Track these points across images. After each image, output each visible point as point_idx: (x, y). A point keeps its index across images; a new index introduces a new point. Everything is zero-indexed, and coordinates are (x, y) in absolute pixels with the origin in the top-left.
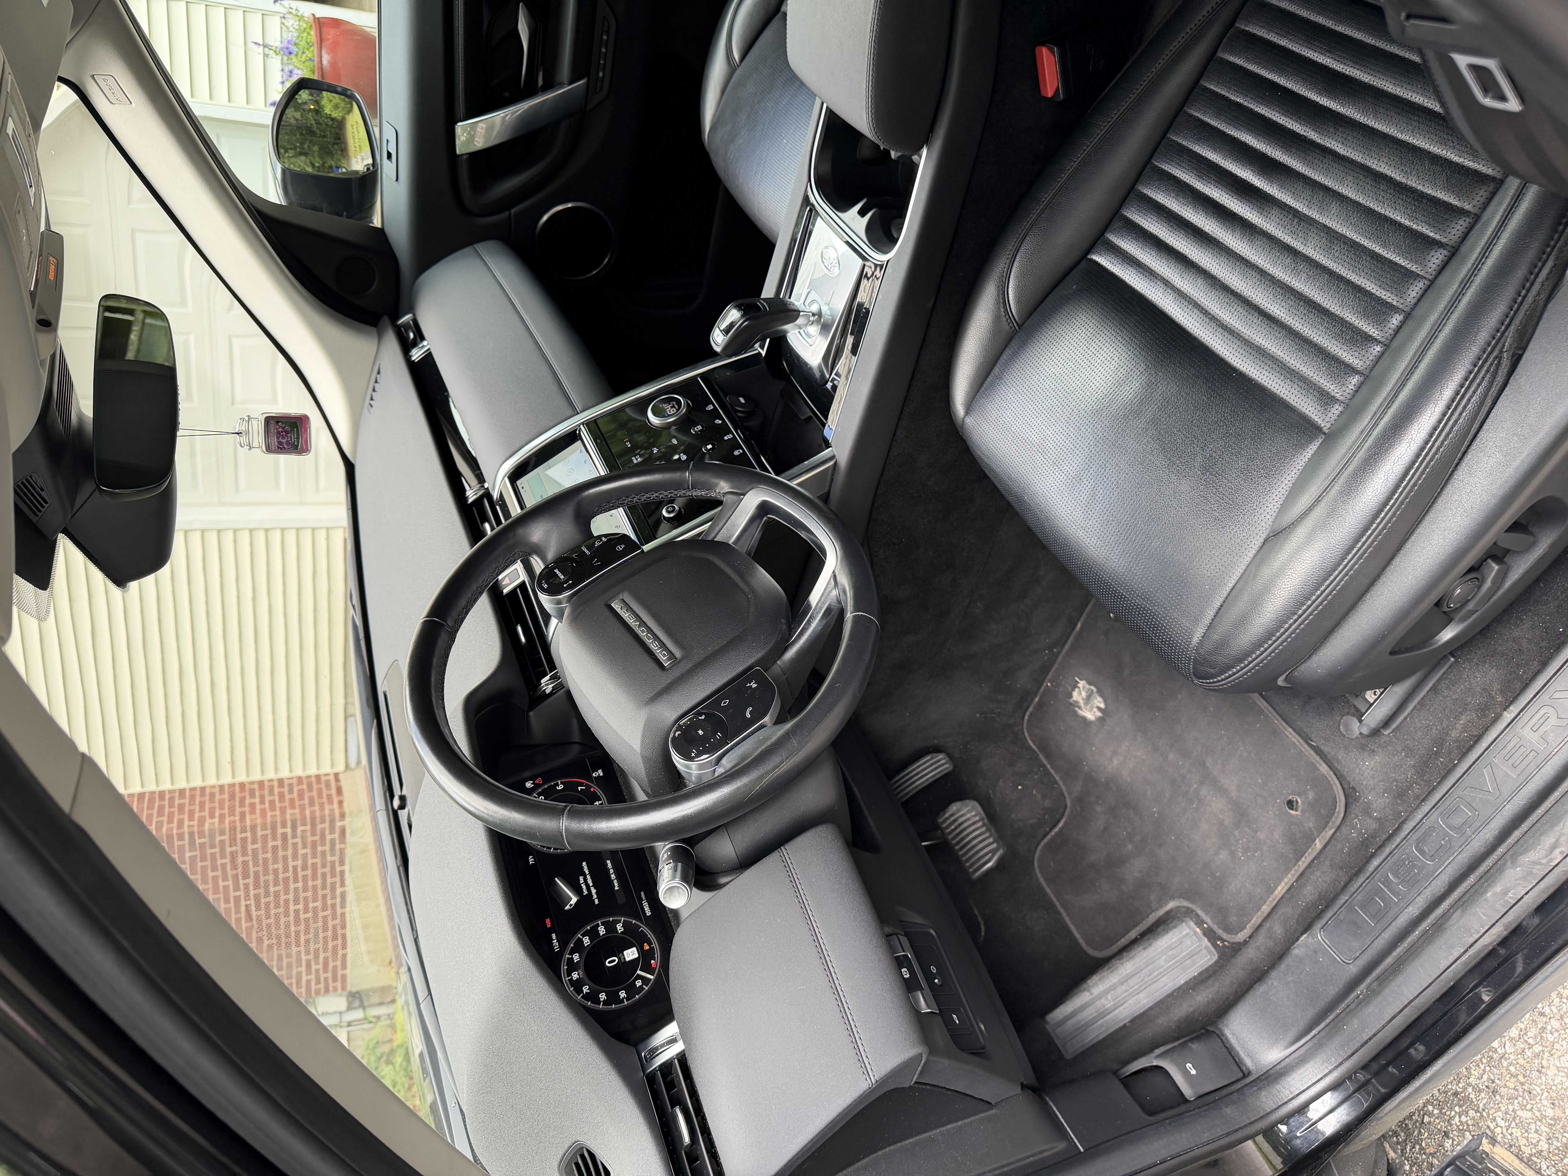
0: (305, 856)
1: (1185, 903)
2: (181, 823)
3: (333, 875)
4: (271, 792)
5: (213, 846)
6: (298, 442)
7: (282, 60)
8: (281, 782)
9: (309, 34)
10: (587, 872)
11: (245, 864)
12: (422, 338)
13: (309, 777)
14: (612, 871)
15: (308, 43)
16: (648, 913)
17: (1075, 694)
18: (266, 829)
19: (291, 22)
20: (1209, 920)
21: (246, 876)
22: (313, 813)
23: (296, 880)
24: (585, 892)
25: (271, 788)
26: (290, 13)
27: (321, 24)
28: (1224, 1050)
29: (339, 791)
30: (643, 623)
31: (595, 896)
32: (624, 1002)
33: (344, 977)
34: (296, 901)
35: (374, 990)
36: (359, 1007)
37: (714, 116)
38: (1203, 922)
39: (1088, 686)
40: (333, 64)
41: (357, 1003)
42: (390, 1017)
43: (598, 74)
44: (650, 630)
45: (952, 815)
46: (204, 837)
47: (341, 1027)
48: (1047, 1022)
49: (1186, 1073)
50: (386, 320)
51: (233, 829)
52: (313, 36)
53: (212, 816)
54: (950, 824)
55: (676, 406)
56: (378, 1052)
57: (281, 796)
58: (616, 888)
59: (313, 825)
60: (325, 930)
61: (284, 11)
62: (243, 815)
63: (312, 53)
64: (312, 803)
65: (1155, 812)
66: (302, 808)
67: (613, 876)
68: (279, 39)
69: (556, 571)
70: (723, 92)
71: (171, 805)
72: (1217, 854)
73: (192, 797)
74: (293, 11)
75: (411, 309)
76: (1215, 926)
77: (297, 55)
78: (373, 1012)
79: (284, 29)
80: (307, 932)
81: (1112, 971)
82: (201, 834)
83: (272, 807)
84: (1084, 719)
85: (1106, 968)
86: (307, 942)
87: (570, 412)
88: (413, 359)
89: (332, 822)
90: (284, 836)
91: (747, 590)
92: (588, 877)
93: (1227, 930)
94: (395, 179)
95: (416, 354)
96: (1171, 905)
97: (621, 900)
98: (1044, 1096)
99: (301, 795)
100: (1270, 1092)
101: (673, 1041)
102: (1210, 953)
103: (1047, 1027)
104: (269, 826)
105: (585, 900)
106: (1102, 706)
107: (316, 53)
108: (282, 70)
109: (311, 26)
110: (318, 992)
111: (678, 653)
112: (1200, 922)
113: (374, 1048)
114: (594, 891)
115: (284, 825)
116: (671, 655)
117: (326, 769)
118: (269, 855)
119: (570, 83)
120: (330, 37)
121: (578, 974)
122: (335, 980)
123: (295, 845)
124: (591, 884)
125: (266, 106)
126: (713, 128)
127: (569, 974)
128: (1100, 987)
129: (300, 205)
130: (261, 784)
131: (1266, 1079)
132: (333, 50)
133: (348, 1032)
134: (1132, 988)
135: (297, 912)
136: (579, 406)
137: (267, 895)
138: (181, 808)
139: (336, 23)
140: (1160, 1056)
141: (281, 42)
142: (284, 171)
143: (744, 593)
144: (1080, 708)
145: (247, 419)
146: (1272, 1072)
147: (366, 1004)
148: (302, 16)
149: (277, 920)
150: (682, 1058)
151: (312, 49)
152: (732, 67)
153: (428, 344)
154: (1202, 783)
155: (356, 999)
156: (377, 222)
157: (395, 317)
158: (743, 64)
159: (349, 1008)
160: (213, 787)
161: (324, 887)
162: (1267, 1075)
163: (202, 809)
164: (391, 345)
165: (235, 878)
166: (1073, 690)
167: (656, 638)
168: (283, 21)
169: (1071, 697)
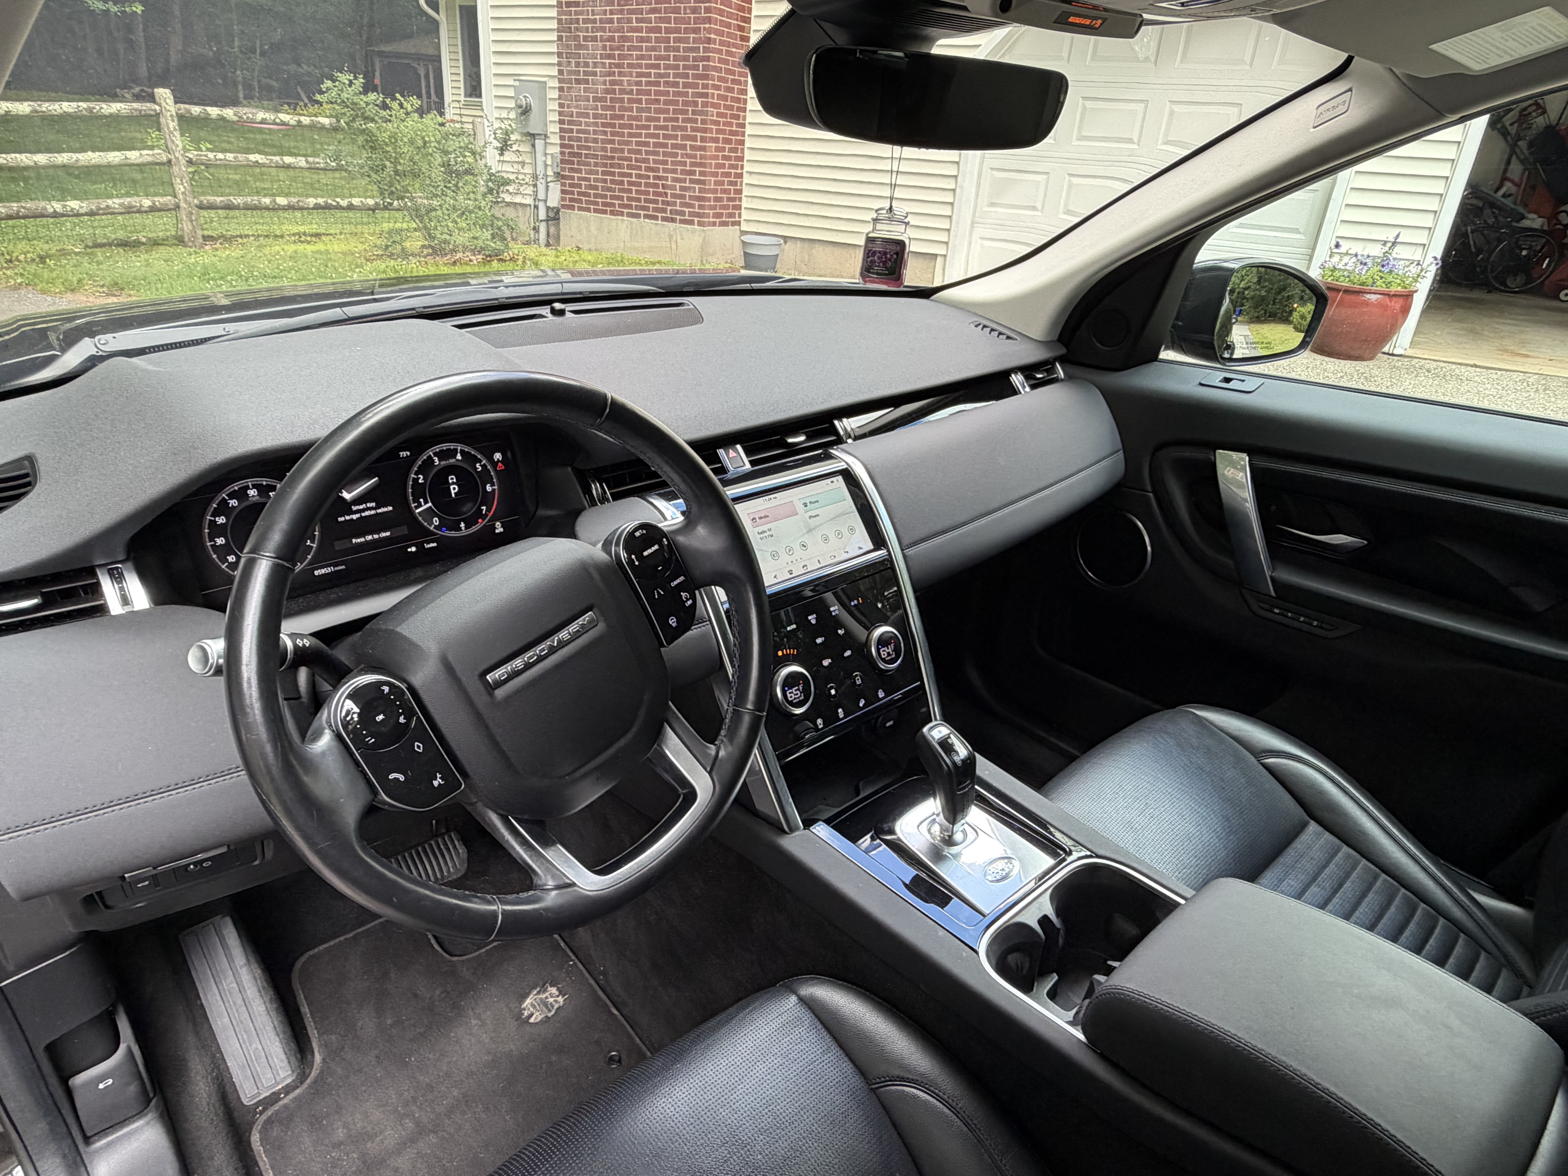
0: (674, 188)
1: (314, 1073)
2: (718, 88)
3: (655, 210)
4: (732, 166)
5: (694, 113)
6: (873, 273)
7: (1379, 257)
8: (740, 176)
9: (1399, 284)
10: (379, 511)
11: (675, 137)
12: (1033, 387)
13: (740, 199)
14: (376, 536)
15: (1389, 283)
16: (316, 573)
17: (554, 990)
18: (701, 159)
19: (1414, 270)
20: (285, 1101)
21: (665, 137)
22: (709, 200)
23: (655, 178)
24: (354, 508)
25: (735, 167)
26: (1422, 271)
27: (1407, 297)
28: (123, 1118)
29: (724, 224)
30: (552, 650)
31: (348, 518)
32: (210, 541)
33: (572, 208)
34: (639, 176)
35: (558, 230)
36: (548, 216)
37: (1211, 723)
38: (287, 1094)
39: (556, 1006)
40: (1367, 303)
41: (551, 215)
42: (536, 241)
43: (1278, 608)
44: (541, 659)
45: (455, 847)
46: (702, 107)
47: (535, 200)
48: (223, 917)
49: (102, 1078)
50: (1063, 351)
51: (705, 130)
52: (1395, 289)
53: (719, 115)
54: (446, 844)
55: (889, 658)
56: (505, 228)
57: (728, 175)
58: (354, 541)
59: (699, 199)
60: (612, 197)
61: (1425, 266)
62: (716, 140)
63: (1380, 286)
64: (717, 199)
65: (410, 1059)
66: (715, 191)
67: (369, 538)
68: (1398, 257)
69: (656, 547)
70: (1236, 739)
71: (734, 81)
72: (346, 1126)
73: (738, 100)
74: (1423, 273)
75: (1069, 377)
76: (276, 1108)
77: (1380, 271)
78: (543, 228)
79: (1407, 263)
80: (612, 182)
81: (260, 991)
82: (705, 105)
83: (718, 166)
84: (525, 996)
85: (265, 984)
86: (605, 181)
87: (906, 542)
88: (1013, 376)
89: (699, 215)
90: (693, 173)
91: (578, 774)
92: (373, 512)
93: (269, 1121)
94: (1203, 382)
95: (1017, 379)
96: (318, 1058)
97: (339, 546)
98: (79, 946)
99: (725, 191)
100: (57, 1167)
101: (125, 600)
102: (253, 1097)
103: (219, 917)
104: (703, 161)
105: (346, 507)
106: (532, 1020)
107: (1379, 288)
108: (1369, 256)
109: (1406, 288)
110: (563, 184)
111: (500, 693)
112: (288, 1090)
113: (508, 226)
114: (355, 517)
115: (702, 173)
116: (499, 684)
117: (745, 215)
118: (679, 159)
119: (1272, 578)
120: (1393, 304)
121: (253, 496)
122: (571, 200)
123: (685, 181)
124: (363, 514)
125: (1337, 237)
126: (1200, 721)
127: (254, 486)
128: (247, 977)
129: (1190, 283)
130: (741, 159)
131: (75, 1163)
132: (1379, 305)
133: (530, 205)
134: (237, 1010)
135: (630, 175)
136: (909, 552)
137: (647, 153)
138: (730, 90)
139: (1405, 310)
140: (130, 1052)
141: (1395, 259)
142: (1231, 271)
143: (574, 771)
144: (538, 993)
145: (906, 221)
146: (83, 1169)
147: (550, 222)
148: (1416, 281)
149: (626, 159)
150: (101, 610)
151: (1384, 285)
152: (1259, 753)
153: (1025, 392)
154: (417, 1123)
155: (554, 217)
156: (1166, 354)
157: (1062, 360)
158: (1261, 767)
159: (548, 208)
160: (744, 118)
161: (646, 201)
162: (81, 1163)
163: (727, 107)
164: (1031, 355)
165: (666, 128)
166: (558, 989)
167: (528, 666)
168: (1415, 263)
169: (551, 986)
